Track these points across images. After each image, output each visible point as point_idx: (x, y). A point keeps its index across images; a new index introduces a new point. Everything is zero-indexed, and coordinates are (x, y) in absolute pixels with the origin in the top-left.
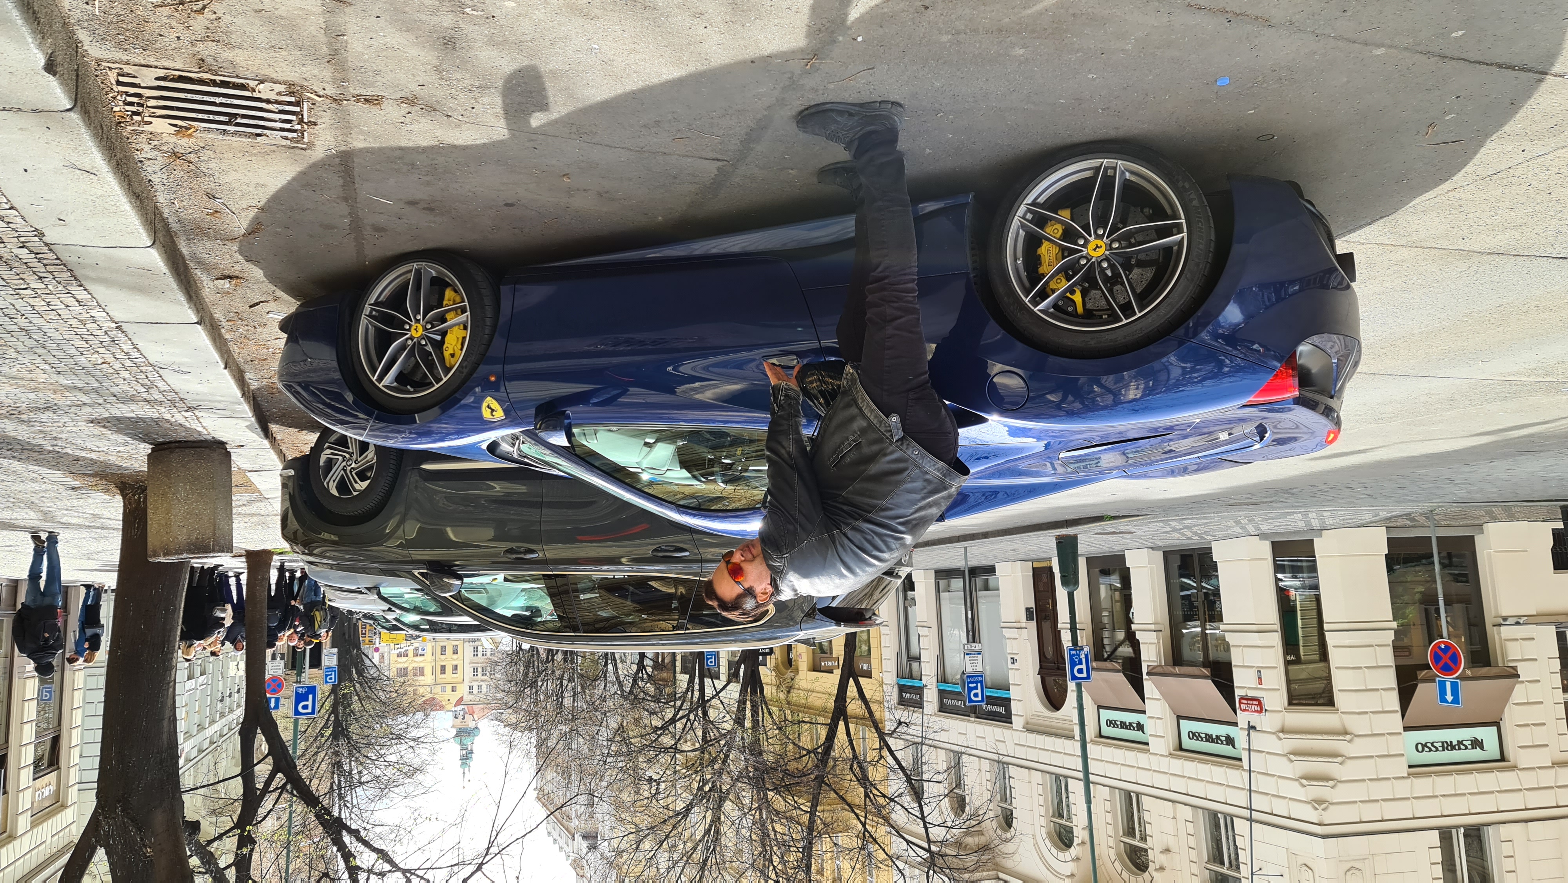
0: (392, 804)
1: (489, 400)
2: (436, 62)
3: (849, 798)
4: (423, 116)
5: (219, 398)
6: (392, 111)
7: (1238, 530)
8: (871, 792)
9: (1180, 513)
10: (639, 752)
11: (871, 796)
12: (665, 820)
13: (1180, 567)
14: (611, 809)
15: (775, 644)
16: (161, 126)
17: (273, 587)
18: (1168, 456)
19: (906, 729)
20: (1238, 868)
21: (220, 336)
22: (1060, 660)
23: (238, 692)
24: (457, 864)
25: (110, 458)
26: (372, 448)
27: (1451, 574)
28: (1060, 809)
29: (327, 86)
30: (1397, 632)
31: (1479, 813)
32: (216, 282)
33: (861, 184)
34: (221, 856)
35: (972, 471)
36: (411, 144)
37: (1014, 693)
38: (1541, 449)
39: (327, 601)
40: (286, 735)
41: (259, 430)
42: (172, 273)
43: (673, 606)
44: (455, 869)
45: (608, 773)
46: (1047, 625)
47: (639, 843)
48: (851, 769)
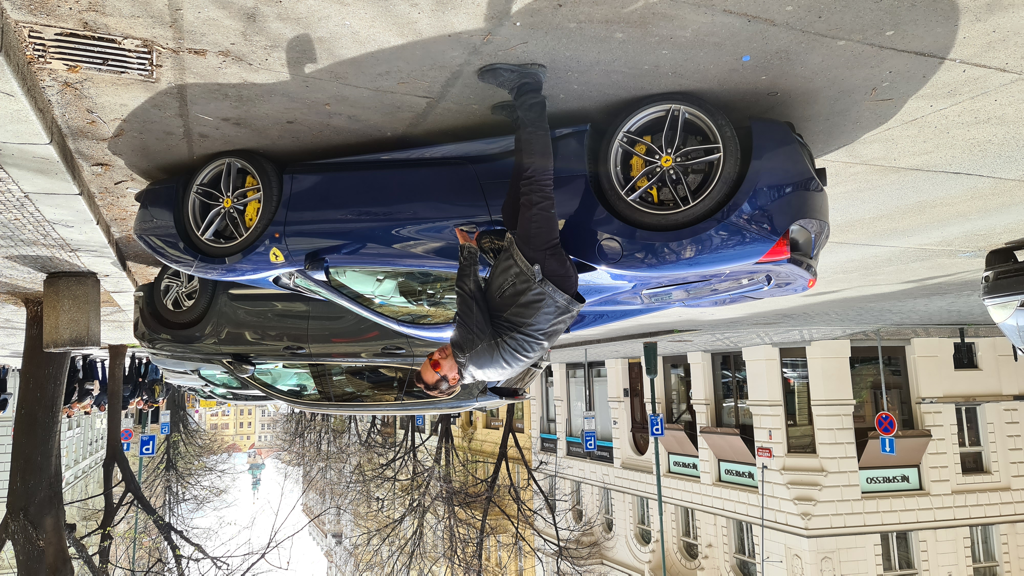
0: (205, 514)
1: (274, 250)
2: (242, 29)
3: (507, 511)
4: (233, 63)
5: (93, 244)
6: (213, 60)
7: (758, 340)
8: (522, 507)
9: (722, 329)
10: (371, 480)
11: (522, 510)
12: (387, 525)
13: (722, 364)
14: (352, 518)
15: (462, 411)
16: (57, 65)
17: (127, 369)
18: (713, 293)
19: (545, 466)
20: (754, 557)
21: (94, 202)
22: (645, 422)
23: (102, 439)
24: (248, 554)
25: (18, 282)
26: (196, 279)
27: (890, 370)
28: (643, 520)
29: (169, 42)
30: (856, 407)
31: (906, 523)
32: (92, 167)
33: (518, 117)
34: (89, 547)
35: (587, 301)
36: (225, 82)
37: (615, 444)
38: (946, 292)
39: (164, 379)
40: (134, 468)
41: (120, 265)
42: (63, 162)
43: (395, 385)
44: (247, 557)
45: (350, 494)
46: (637, 400)
47: (369, 540)
48: (509, 492)
